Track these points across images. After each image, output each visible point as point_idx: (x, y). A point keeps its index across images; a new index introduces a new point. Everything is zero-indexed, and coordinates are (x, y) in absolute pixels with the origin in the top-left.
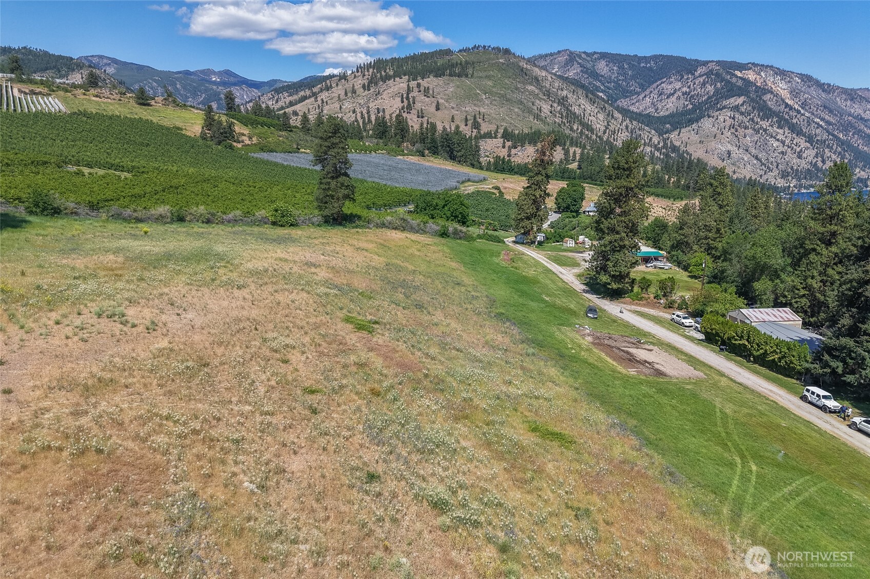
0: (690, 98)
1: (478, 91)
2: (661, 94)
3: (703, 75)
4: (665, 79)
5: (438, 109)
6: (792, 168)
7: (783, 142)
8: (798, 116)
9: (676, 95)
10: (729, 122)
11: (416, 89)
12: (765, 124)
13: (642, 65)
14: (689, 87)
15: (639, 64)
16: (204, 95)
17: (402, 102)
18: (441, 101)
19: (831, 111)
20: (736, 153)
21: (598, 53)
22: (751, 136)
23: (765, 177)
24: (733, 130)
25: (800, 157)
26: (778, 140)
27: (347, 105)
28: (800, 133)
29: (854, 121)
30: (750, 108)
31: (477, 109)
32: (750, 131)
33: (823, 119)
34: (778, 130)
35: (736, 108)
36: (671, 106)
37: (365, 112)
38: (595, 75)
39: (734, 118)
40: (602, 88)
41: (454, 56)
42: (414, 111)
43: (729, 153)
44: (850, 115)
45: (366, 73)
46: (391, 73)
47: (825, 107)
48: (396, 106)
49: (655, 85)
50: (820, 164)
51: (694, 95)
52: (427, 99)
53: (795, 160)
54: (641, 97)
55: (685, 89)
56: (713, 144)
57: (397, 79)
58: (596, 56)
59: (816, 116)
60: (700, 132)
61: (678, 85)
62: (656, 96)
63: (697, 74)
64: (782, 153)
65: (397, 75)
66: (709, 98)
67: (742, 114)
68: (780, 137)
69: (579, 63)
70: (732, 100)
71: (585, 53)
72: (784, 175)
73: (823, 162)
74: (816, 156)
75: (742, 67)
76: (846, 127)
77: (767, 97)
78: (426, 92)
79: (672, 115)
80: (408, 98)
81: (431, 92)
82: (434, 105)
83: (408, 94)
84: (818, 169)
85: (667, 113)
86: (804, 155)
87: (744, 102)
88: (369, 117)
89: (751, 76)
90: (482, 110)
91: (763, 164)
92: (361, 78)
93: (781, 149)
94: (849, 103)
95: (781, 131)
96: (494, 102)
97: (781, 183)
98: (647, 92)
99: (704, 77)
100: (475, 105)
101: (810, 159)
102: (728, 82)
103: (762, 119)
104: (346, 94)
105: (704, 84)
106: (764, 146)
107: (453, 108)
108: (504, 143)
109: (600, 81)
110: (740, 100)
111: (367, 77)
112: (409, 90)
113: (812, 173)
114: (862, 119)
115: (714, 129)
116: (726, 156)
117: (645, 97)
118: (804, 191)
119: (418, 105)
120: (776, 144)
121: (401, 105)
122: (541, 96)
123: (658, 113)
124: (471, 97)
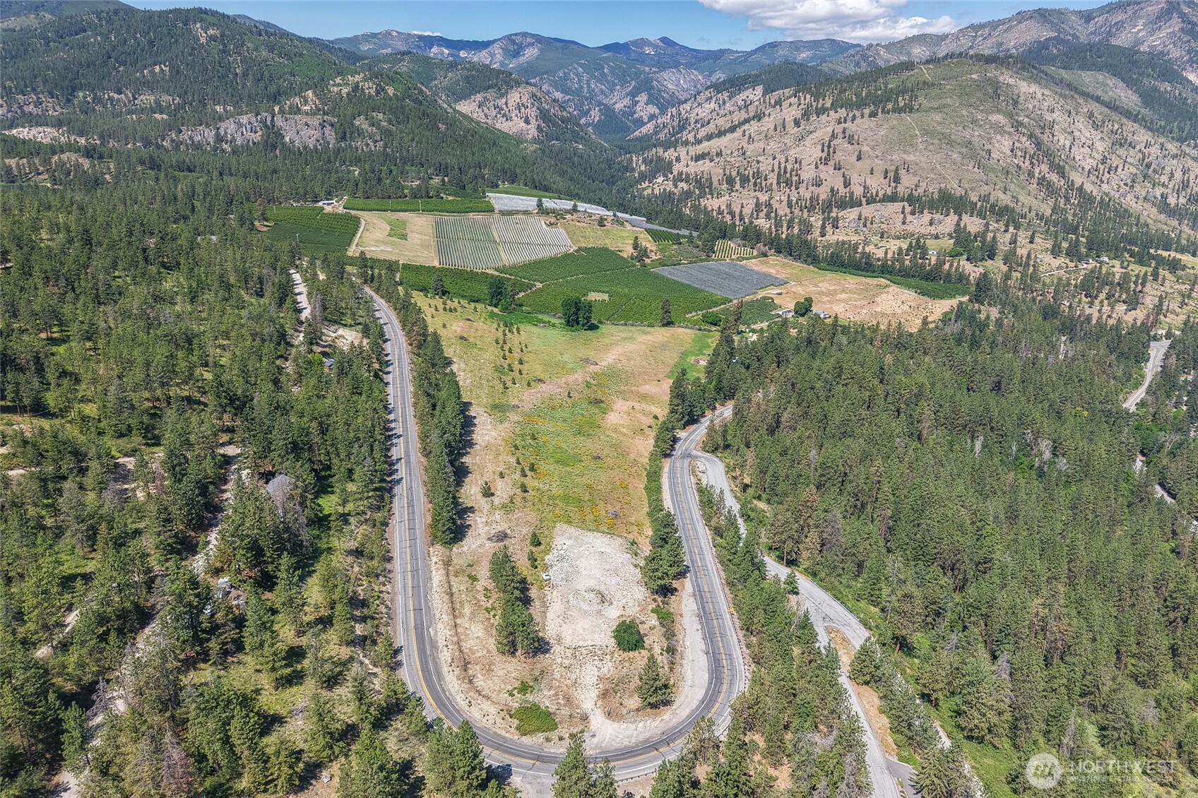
1: (917, 132)
5: (859, 158)
11: (841, 136)
16: (633, 83)
17: (823, 151)
18: (865, 149)
27: (773, 146)
31: (905, 156)
37: (783, 161)
41: (916, 71)
42: (832, 163)
45: (802, 102)
46: (828, 105)
48: (815, 156)
52: (850, 147)
57: (832, 113)
65: (834, 107)
78: (851, 140)
80: (829, 147)
81: (856, 137)
82: (857, 153)
83: (830, 141)
88: (785, 167)
90: (910, 158)
92: (795, 107)
96: (931, 147)
100: (905, 152)
104: (775, 129)
107: (877, 157)
108: (904, 208)
111: (802, 106)
112: (834, 136)
119: (839, 156)
121: (819, 154)
124: (906, 142)
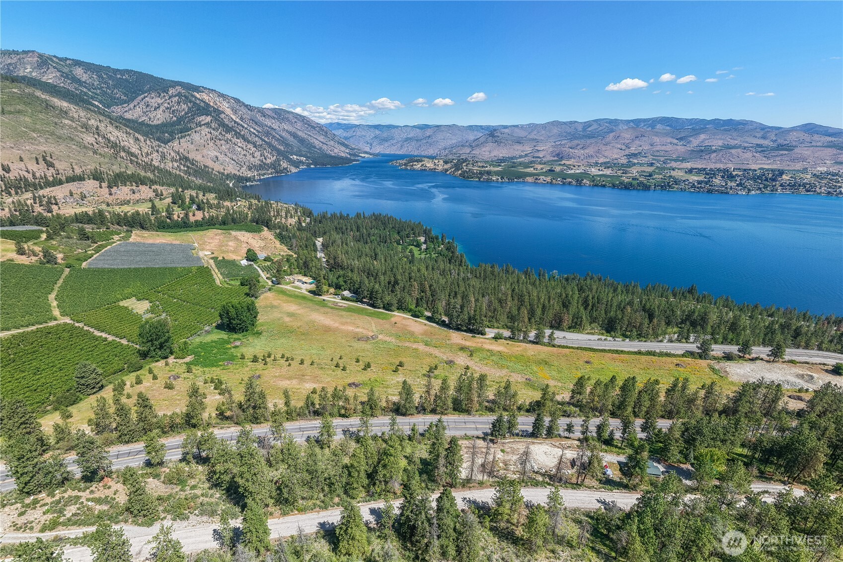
0: (173, 111)
2: (148, 106)
3: (175, 96)
4: (146, 94)
6: (252, 164)
7: (242, 148)
8: (244, 129)
9: (161, 109)
10: (209, 136)
12: (229, 136)
13: (119, 76)
14: (169, 104)
15: (115, 75)
19: (256, 123)
20: (221, 157)
21: (70, 59)
22: (225, 145)
23: (241, 171)
24: (213, 141)
25: (254, 157)
26: (239, 147)
28: (249, 142)
29: (269, 130)
30: (216, 125)
31: (39, 148)
32: (223, 142)
33: (255, 129)
34: (237, 140)
35: (208, 125)
36: (159, 117)
38: (75, 80)
39: (211, 133)
40: (90, 93)
43: (217, 157)
44: (267, 126)
47: (253, 121)
49: (140, 98)
50: (264, 161)
51: (175, 110)
53: (252, 159)
54: (132, 106)
55: (166, 105)
56: (205, 152)
58: (68, 62)
59: (250, 126)
60: (193, 143)
61: (159, 101)
62: (144, 107)
63: (170, 93)
64: (245, 155)
66: (186, 114)
67: (214, 129)
68: (239, 145)
69: (54, 67)
70: (203, 117)
71: (55, 56)
72: (250, 169)
73: (265, 159)
74: (261, 156)
75: (197, 89)
76: (267, 134)
77: (223, 116)
79: (164, 125)
84: (264, 164)
85: (159, 122)
86: (255, 156)
87: (211, 120)
89: (205, 97)
90: (44, 149)
91: (237, 163)
93: (243, 153)
94: (263, 118)
95: (239, 141)
97: (249, 174)
98: (135, 102)
99: (177, 97)
100: (32, 143)
101: (259, 158)
102: (195, 103)
103: (227, 133)
105: (179, 103)
106: (234, 152)
108: (99, 184)
109: (85, 87)
110: (209, 119)
113: (262, 166)
114: (272, 128)
115: (202, 141)
116: (215, 159)
117: (135, 106)
118: (262, 177)
120: (239, 149)
122: (79, 128)
123: (152, 122)
124: (22, 135)
